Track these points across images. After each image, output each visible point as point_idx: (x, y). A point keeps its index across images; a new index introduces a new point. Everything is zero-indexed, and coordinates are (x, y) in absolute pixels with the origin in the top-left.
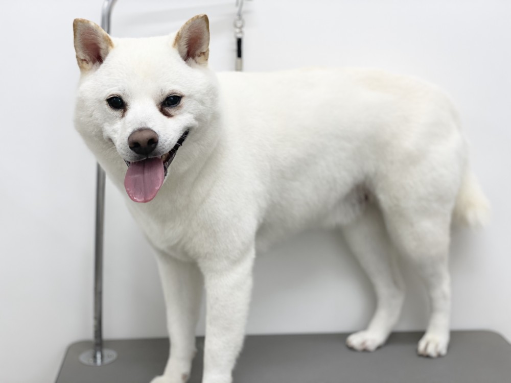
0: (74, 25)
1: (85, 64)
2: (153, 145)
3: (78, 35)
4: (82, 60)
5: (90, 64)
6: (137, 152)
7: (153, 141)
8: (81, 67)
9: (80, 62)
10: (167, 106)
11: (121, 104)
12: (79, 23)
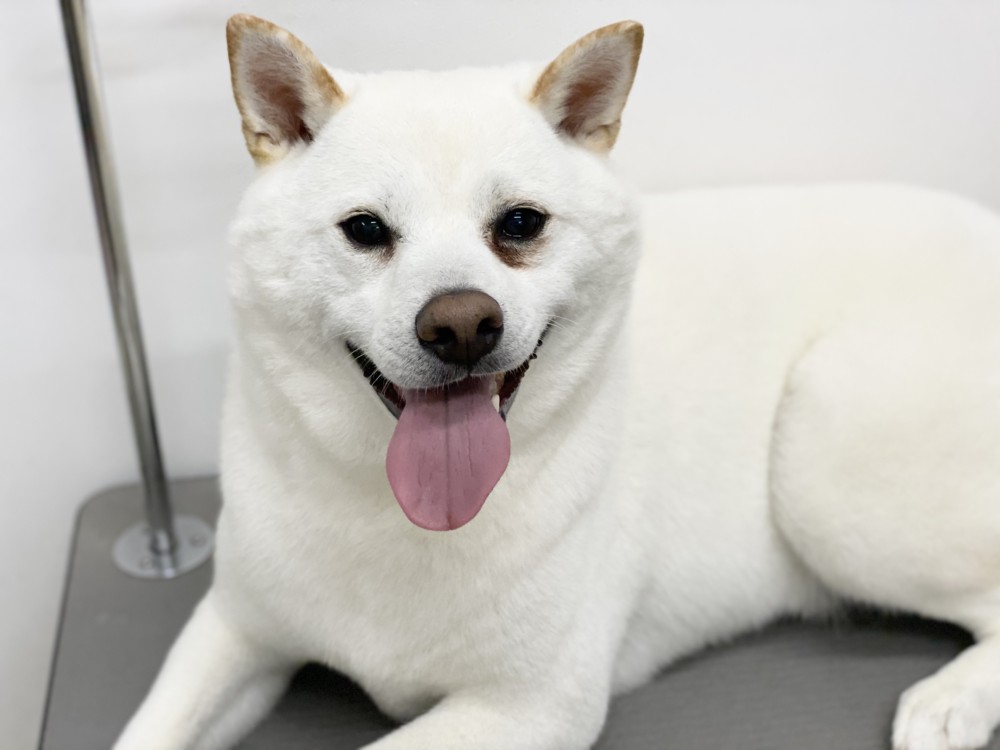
0: (233, 35)
1: (265, 146)
4: (258, 135)
8: (257, 155)
9: (253, 139)
10: (510, 238)
12: (246, 30)
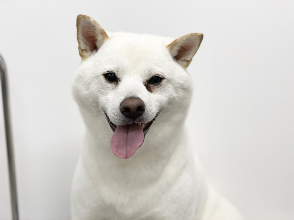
0: (78, 20)
1: (84, 53)
2: (140, 112)
3: (80, 28)
4: (83, 50)
5: (90, 52)
6: (127, 116)
7: (141, 108)
8: (82, 56)
9: (81, 51)
10: (152, 84)
11: (114, 78)
12: (82, 18)
